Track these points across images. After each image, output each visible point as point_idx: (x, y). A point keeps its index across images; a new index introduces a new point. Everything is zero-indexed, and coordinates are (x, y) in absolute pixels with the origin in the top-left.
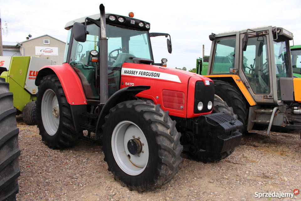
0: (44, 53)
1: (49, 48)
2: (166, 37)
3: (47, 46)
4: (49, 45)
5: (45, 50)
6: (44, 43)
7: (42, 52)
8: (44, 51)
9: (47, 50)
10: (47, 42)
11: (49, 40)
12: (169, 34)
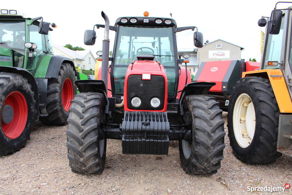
0: (216, 56)
1: (221, 52)
2: (192, 30)
3: (219, 50)
4: (222, 48)
5: (218, 54)
6: (217, 47)
7: (215, 56)
8: (216, 55)
9: (219, 53)
10: (219, 46)
11: (221, 44)
12: (195, 26)
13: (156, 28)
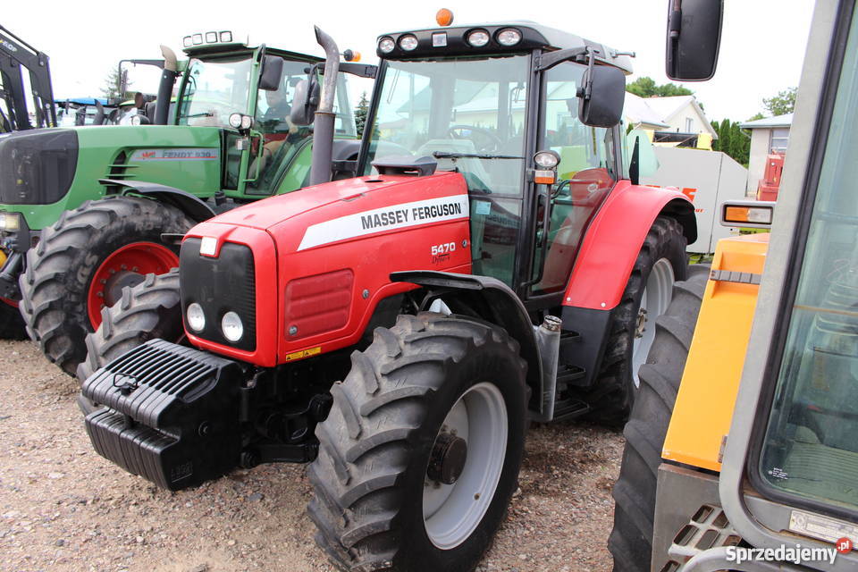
13: (490, 59)
